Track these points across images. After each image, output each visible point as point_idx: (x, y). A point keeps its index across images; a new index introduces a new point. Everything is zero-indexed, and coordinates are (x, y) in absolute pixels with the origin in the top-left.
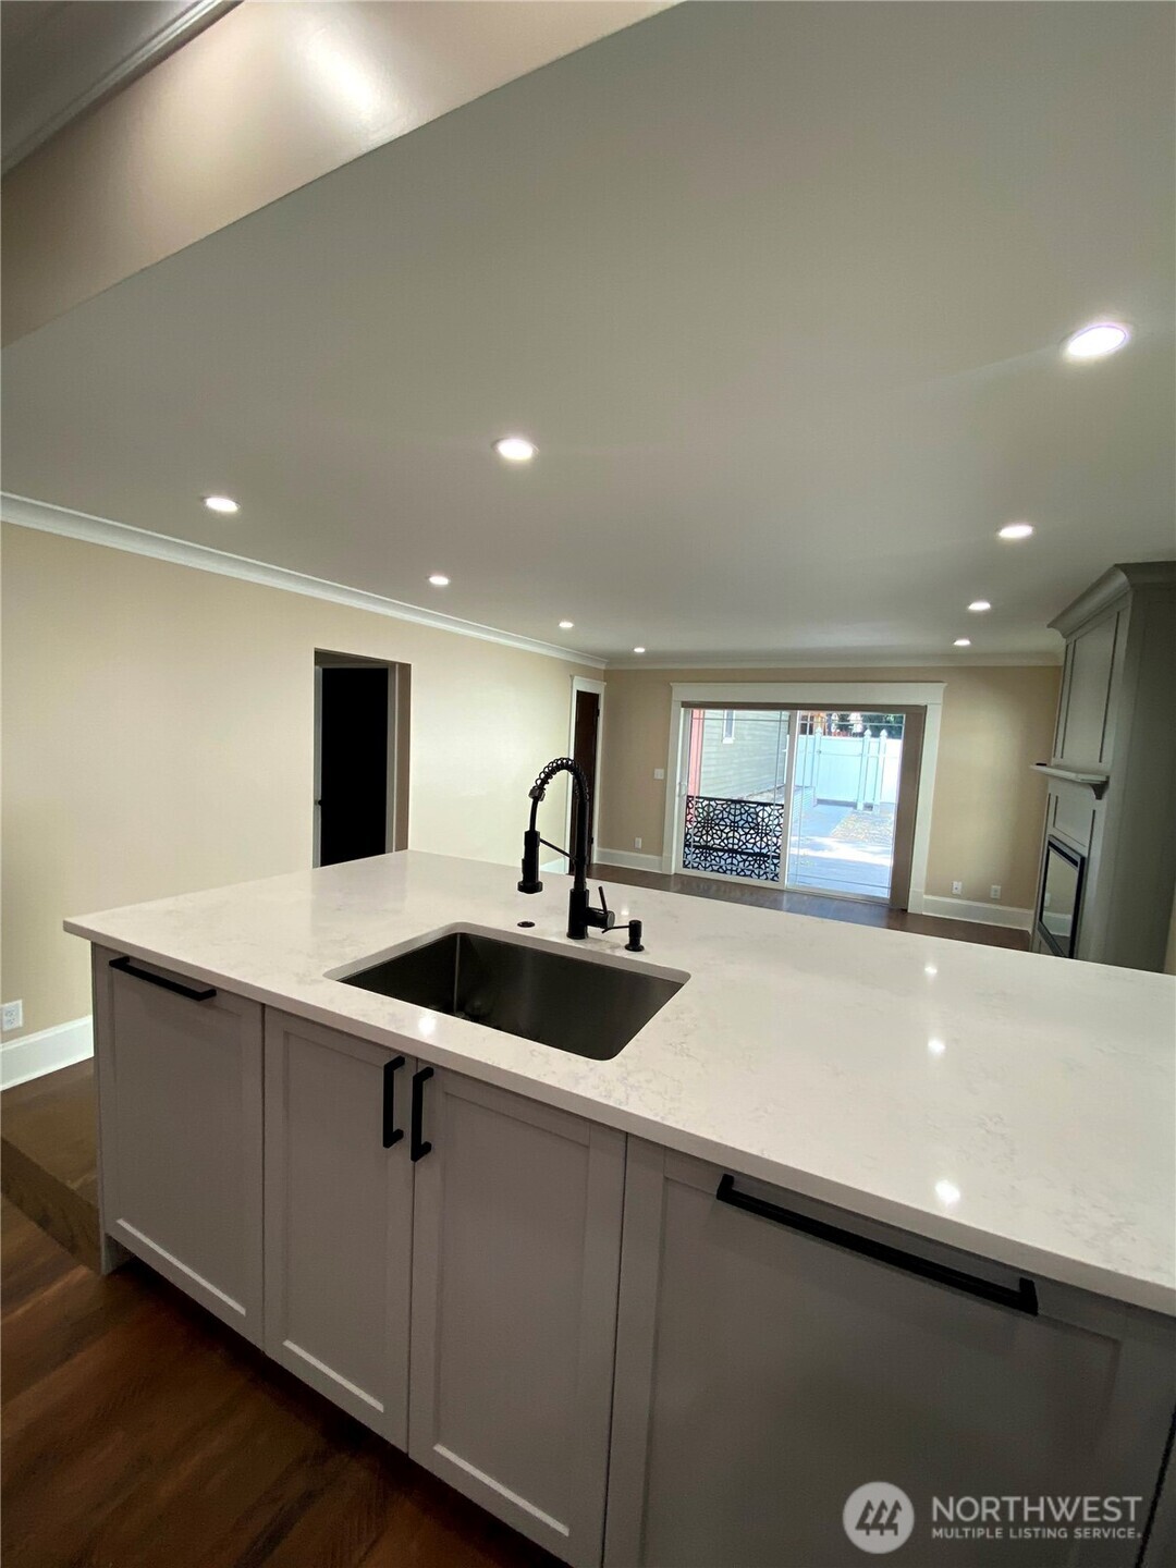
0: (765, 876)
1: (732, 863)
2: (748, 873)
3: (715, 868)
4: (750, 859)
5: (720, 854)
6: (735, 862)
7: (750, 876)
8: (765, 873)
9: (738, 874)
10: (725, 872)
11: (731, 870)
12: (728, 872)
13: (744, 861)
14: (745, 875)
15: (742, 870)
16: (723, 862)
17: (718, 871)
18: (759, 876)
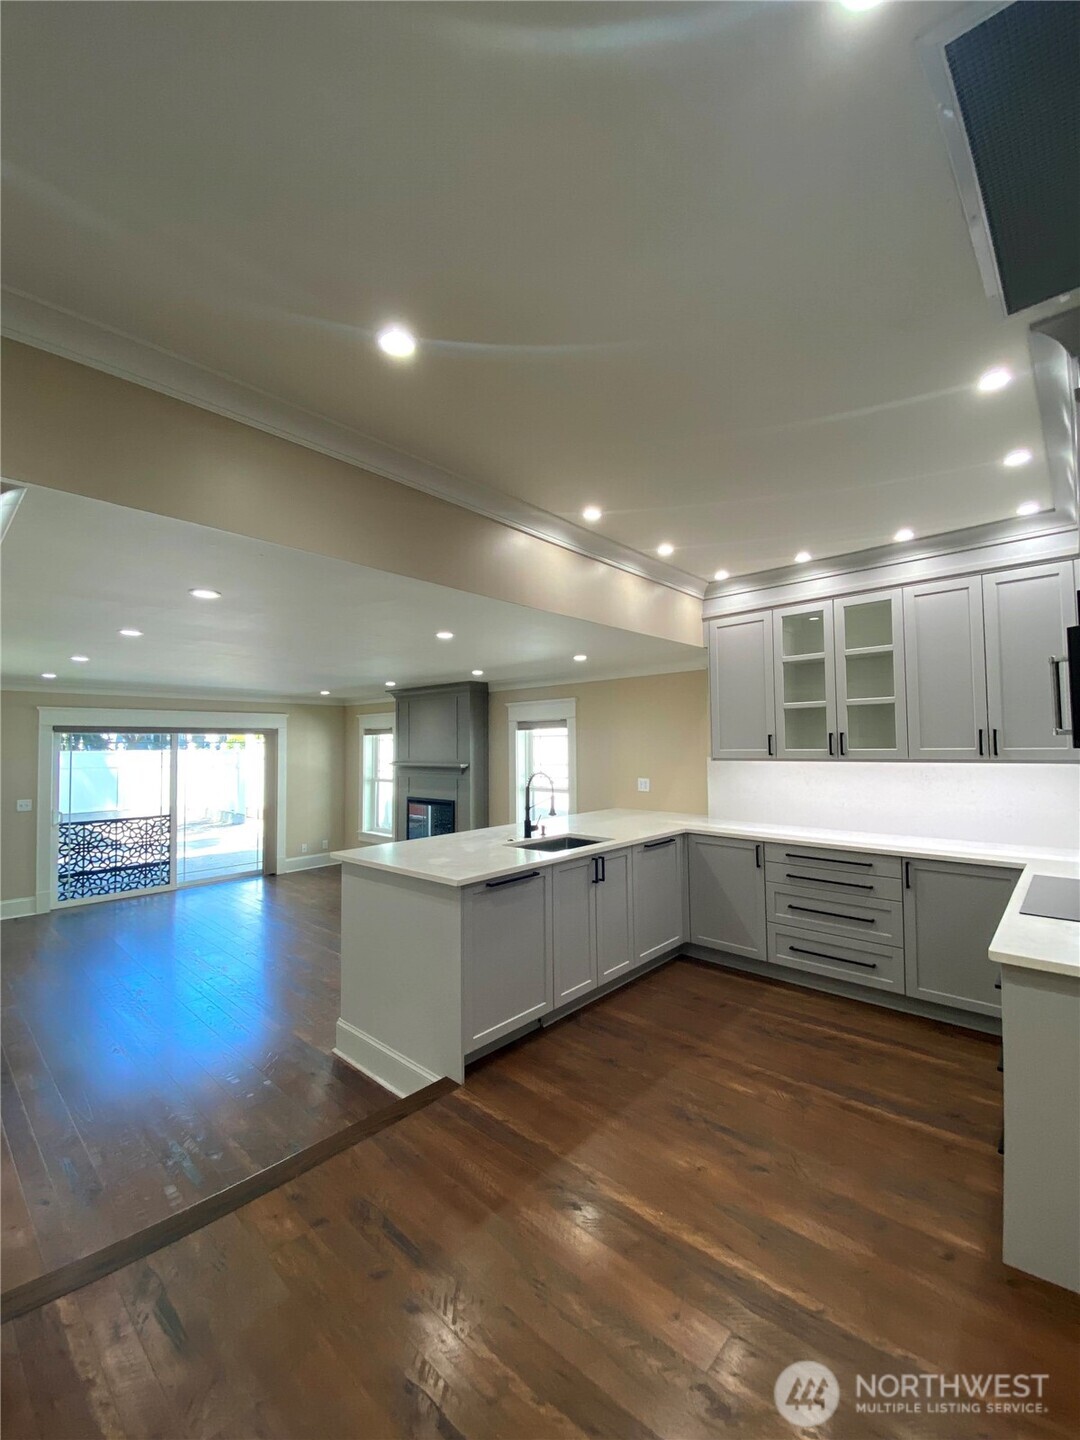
0: (152, 884)
1: (115, 882)
2: (133, 885)
3: (96, 891)
4: (136, 871)
5: (101, 875)
6: (119, 879)
7: (136, 888)
8: (152, 880)
9: (123, 890)
10: (107, 892)
11: (115, 888)
12: (112, 891)
13: (129, 875)
14: (131, 889)
15: (128, 885)
16: (104, 883)
17: (99, 894)
18: (145, 885)
